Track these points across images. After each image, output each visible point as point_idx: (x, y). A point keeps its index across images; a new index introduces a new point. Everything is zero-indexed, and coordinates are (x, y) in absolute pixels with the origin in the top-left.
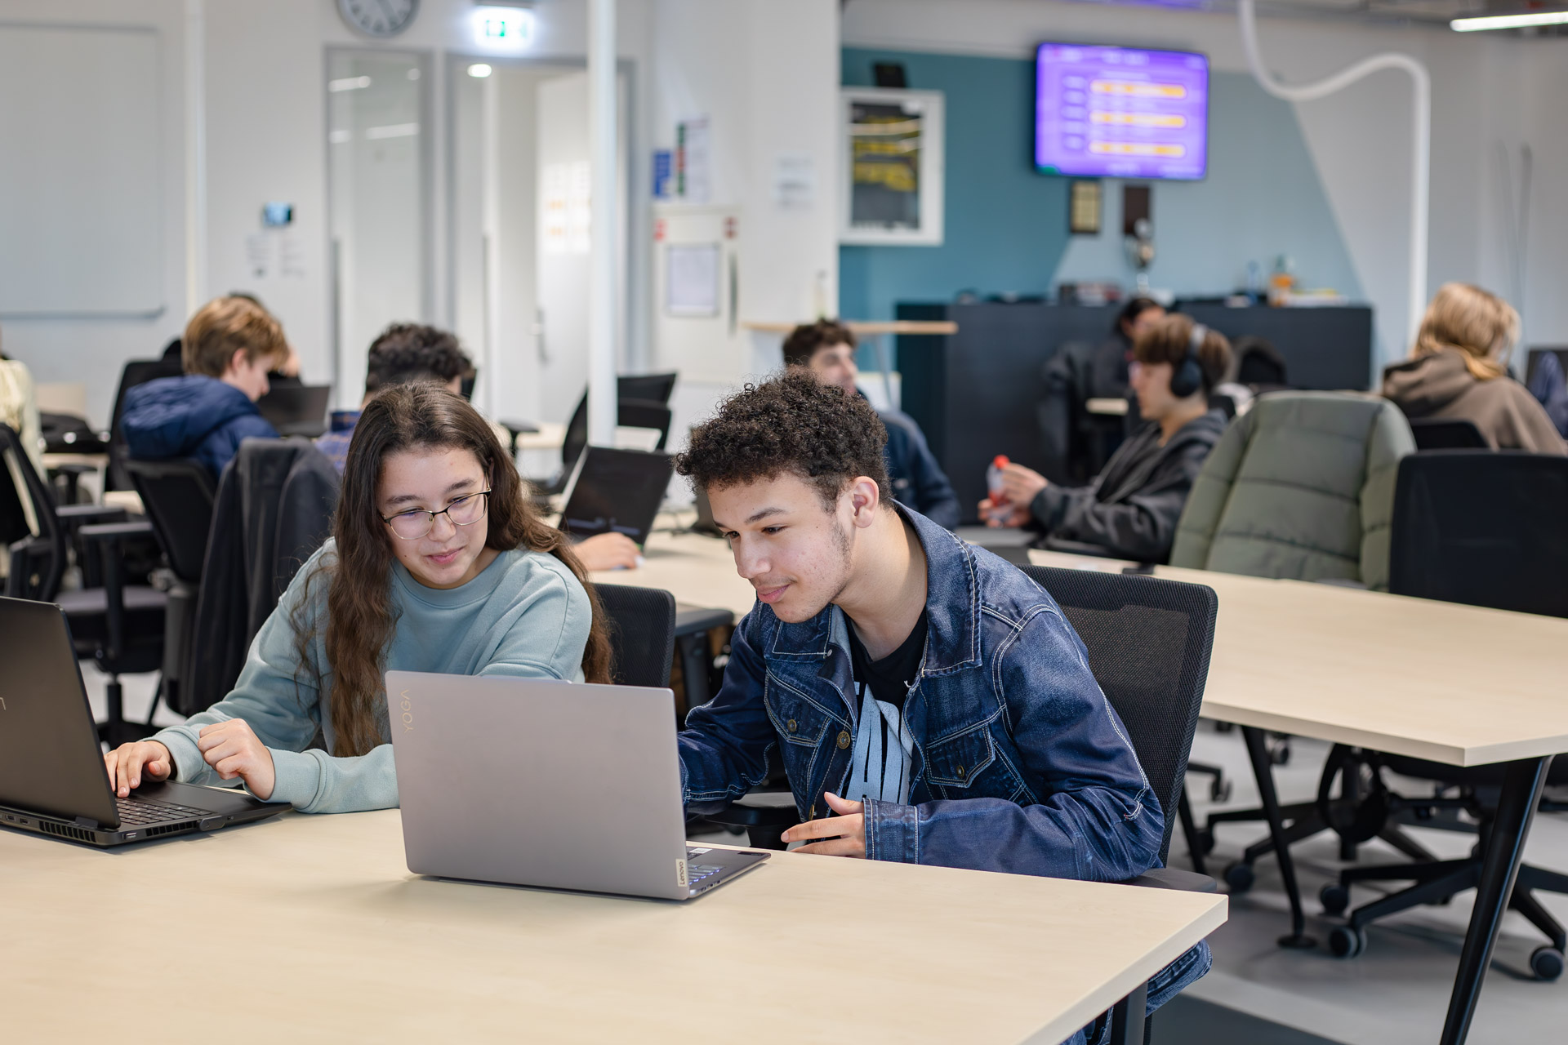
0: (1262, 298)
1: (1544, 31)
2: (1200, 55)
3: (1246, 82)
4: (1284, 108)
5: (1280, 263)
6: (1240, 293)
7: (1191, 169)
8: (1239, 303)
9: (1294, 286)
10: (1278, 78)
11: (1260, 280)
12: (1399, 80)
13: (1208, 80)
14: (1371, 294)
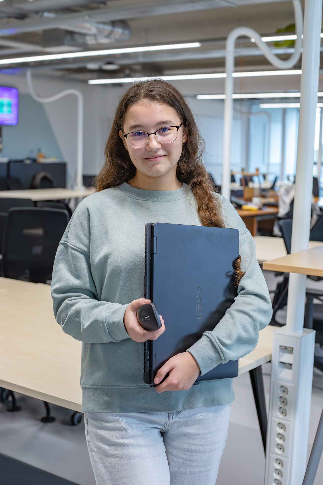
0: (34, 160)
1: (114, 85)
2: (16, 88)
3: (29, 97)
4: (40, 105)
5: (39, 150)
6: (28, 159)
7: (14, 122)
8: (28, 162)
9: (44, 157)
10: (39, 96)
11: (34, 155)
12: (73, 98)
13: (18, 96)
14: (66, 158)
